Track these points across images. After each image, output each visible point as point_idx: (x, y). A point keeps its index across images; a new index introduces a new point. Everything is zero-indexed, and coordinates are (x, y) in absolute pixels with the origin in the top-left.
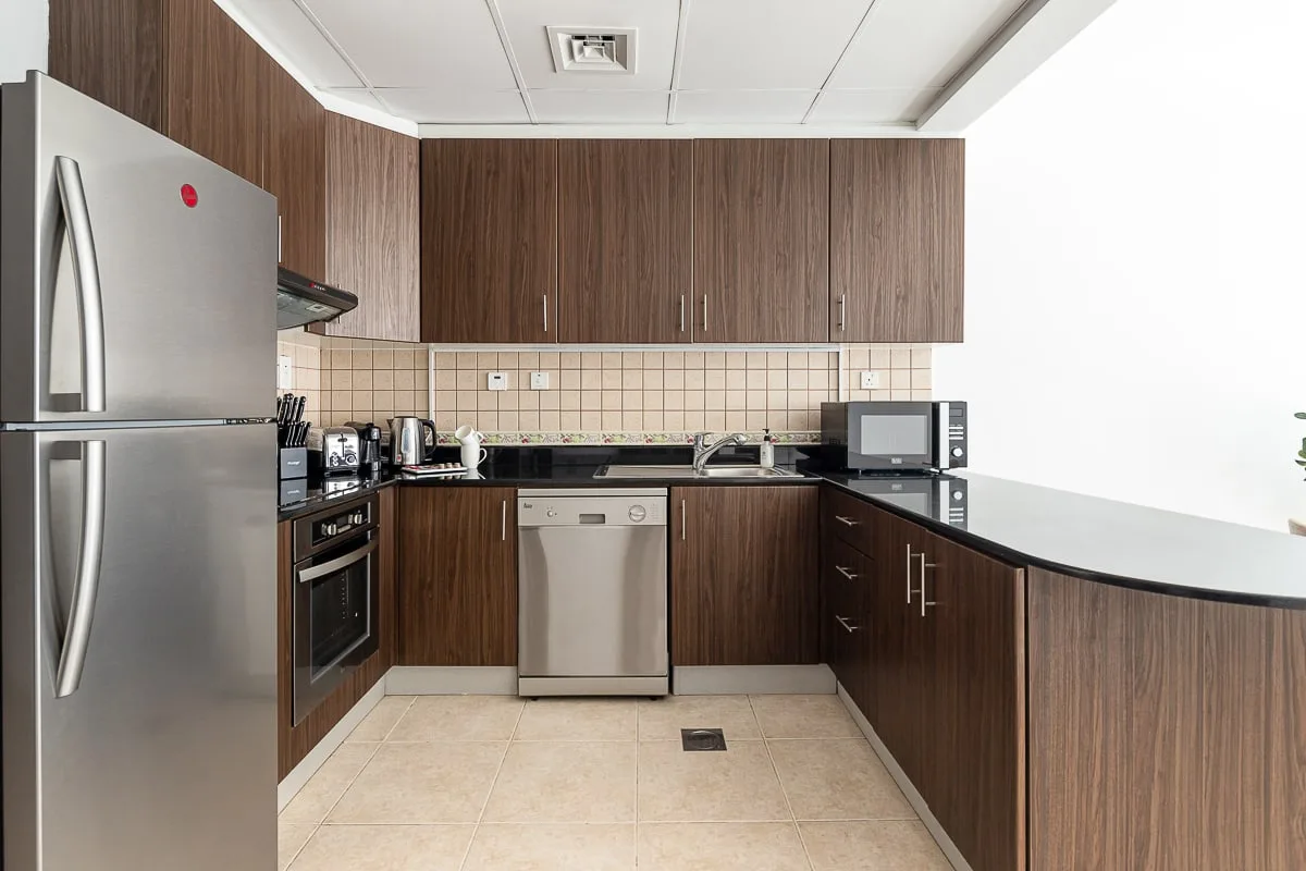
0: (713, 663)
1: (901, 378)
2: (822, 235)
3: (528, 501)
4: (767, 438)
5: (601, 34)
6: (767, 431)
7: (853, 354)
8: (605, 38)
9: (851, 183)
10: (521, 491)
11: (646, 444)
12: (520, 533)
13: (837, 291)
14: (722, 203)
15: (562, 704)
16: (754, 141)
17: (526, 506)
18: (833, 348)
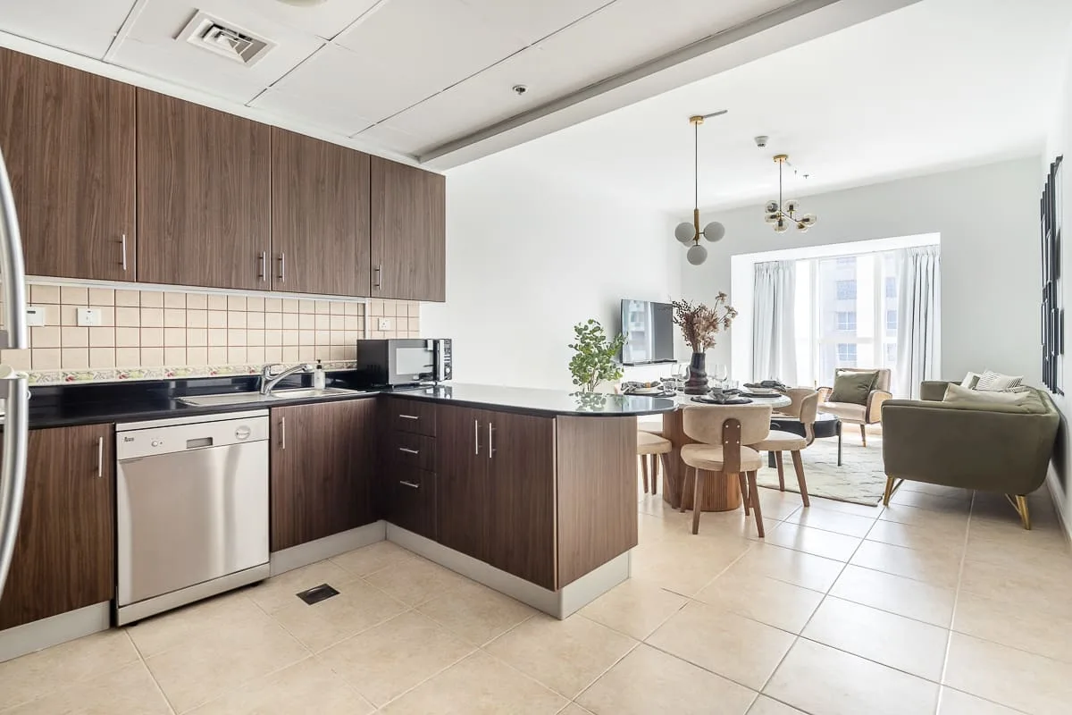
0: (304, 541)
1: (402, 323)
2: (366, 220)
3: (129, 435)
4: (319, 367)
5: (239, 32)
6: (319, 361)
7: (374, 306)
8: (241, 36)
9: (384, 189)
10: (119, 427)
11: (248, 374)
12: (119, 466)
13: (375, 263)
14: (295, 182)
15: (168, 618)
16: (319, 142)
17: (126, 440)
18: (361, 301)
